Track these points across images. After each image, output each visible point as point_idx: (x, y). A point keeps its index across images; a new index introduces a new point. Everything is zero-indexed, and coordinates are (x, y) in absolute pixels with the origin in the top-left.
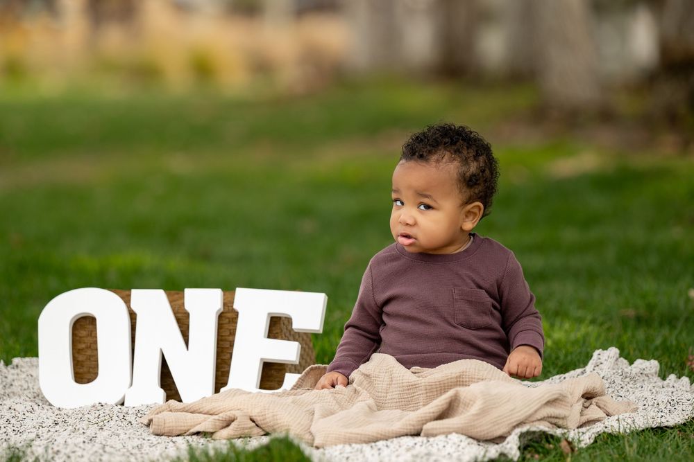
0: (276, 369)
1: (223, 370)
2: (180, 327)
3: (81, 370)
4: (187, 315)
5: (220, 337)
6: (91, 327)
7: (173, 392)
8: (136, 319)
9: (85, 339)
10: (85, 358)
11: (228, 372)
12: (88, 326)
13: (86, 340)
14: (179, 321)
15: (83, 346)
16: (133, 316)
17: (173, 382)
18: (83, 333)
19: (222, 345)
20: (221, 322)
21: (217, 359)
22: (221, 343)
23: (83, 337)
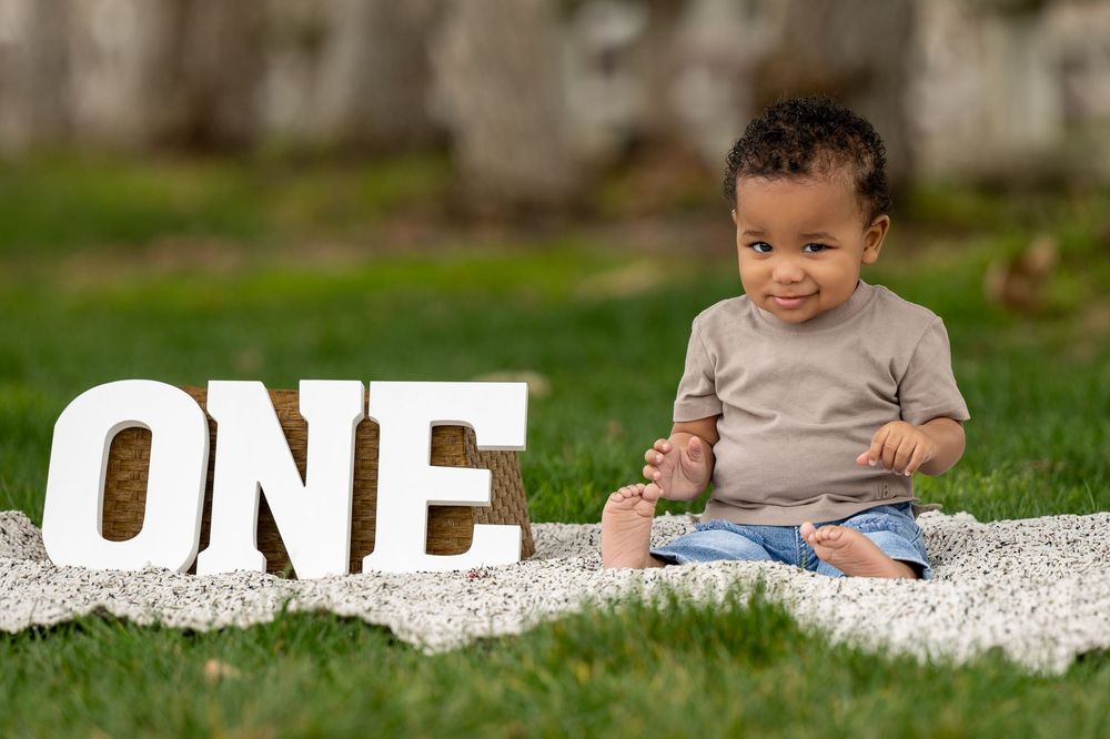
0: (454, 518)
1: (364, 518)
2: (290, 444)
3: (122, 517)
4: (304, 425)
5: (360, 463)
6: (140, 442)
7: (279, 555)
8: (216, 430)
9: (131, 463)
10: (129, 497)
11: (373, 522)
12: (135, 442)
13: (132, 465)
14: (288, 434)
15: (125, 476)
16: (212, 426)
17: (280, 539)
18: (127, 453)
19: (365, 475)
20: (362, 436)
21: (354, 500)
22: (362, 472)
23: (127, 460)
